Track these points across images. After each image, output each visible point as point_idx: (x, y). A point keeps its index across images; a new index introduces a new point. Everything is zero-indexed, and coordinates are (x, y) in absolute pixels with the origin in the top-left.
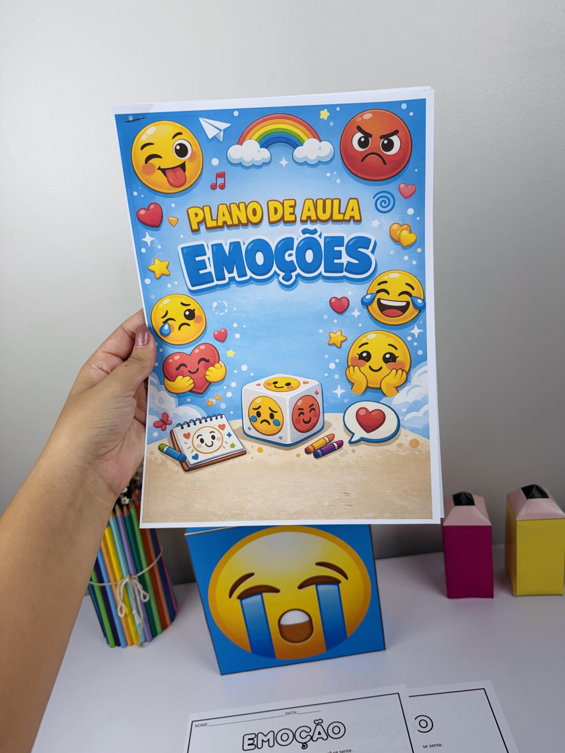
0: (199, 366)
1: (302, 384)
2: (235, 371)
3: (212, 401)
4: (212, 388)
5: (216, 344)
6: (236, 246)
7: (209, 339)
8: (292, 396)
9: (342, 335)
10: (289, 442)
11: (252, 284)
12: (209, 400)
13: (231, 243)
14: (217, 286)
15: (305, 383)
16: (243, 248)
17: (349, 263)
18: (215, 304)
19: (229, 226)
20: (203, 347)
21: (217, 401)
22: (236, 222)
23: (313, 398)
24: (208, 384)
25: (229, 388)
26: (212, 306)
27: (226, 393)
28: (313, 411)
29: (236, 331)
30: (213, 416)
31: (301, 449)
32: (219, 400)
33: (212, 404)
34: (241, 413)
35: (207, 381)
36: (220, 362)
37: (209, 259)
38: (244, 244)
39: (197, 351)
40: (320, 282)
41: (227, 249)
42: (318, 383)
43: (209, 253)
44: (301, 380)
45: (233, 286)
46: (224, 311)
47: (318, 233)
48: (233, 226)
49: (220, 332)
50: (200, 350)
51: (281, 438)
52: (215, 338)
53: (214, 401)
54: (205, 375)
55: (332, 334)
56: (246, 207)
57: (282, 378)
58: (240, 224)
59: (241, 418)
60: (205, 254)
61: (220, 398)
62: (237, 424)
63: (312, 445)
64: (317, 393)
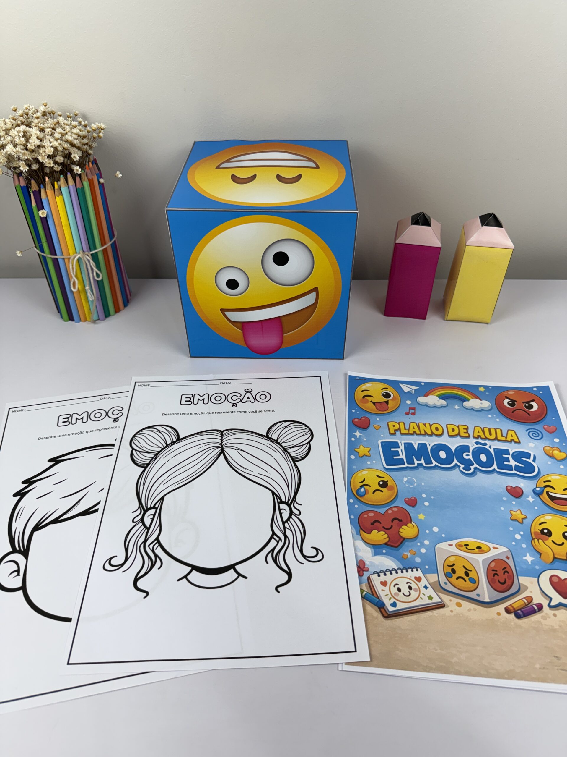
0: (392, 524)
1: (492, 549)
2: (427, 531)
3: (407, 555)
4: (407, 543)
5: (408, 508)
6: (423, 446)
7: (400, 503)
8: (484, 558)
9: (521, 513)
10: (487, 600)
11: (437, 469)
12: (404, 554)
13: (419, 444)
14: (407, 467)
15: (494, 548)
16: (429, 448)
17: (516, 465)
18: (405, 479)
19: (418, 435)
20: (395, 509)
21: (412, 555)
22: (423, 432)
23: (504, 562)
24: (402, 540)
25: (423, 545)
26: (403, 480)
27: (420, 549)
28: (506, 573)
29: (426, 500)
30: (409, 568)
31: (501, 608)
32: (414, 554)
33: (406, 557)
34: (436, 568)
35: (401, 537)
36: (412, 523)
37: (402, 450)
38: (429, 445)
39: (390, 512)
40: (495, 475)
41: (416, 447)
42: (507, 549)
43: (402, 447)
44: (491, 545)
45: (421, 469)
46: (413, 485)
47: (488, 445)
48: (420, 434)
49: (410, 499)
50: (393, 511)
51: (478, 595)
52: (406, 503)
53: (409, 554)
54: (399, 531)
55: (512, 512)
56: (431, 426)
57: (473, 542)
58: (426, 434)
59: (437, 573)
60: (399, 448)
61: (415, 552)
62: (433, 578)
63: (511, 605)
64: (508, 558)
